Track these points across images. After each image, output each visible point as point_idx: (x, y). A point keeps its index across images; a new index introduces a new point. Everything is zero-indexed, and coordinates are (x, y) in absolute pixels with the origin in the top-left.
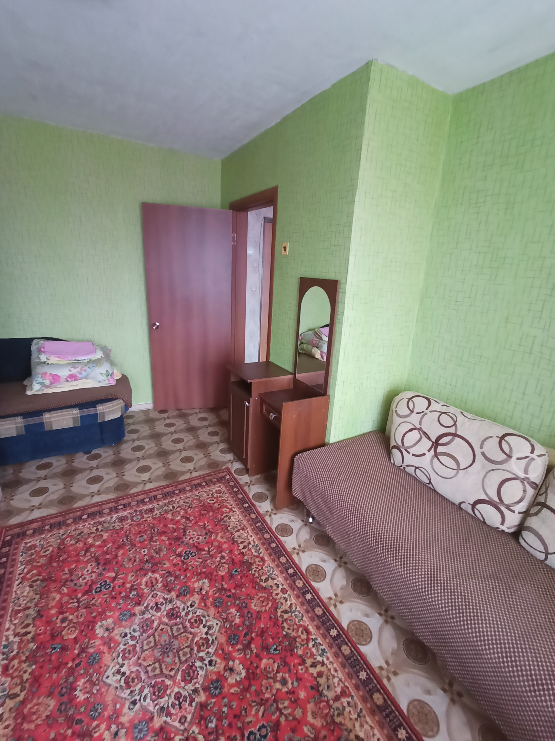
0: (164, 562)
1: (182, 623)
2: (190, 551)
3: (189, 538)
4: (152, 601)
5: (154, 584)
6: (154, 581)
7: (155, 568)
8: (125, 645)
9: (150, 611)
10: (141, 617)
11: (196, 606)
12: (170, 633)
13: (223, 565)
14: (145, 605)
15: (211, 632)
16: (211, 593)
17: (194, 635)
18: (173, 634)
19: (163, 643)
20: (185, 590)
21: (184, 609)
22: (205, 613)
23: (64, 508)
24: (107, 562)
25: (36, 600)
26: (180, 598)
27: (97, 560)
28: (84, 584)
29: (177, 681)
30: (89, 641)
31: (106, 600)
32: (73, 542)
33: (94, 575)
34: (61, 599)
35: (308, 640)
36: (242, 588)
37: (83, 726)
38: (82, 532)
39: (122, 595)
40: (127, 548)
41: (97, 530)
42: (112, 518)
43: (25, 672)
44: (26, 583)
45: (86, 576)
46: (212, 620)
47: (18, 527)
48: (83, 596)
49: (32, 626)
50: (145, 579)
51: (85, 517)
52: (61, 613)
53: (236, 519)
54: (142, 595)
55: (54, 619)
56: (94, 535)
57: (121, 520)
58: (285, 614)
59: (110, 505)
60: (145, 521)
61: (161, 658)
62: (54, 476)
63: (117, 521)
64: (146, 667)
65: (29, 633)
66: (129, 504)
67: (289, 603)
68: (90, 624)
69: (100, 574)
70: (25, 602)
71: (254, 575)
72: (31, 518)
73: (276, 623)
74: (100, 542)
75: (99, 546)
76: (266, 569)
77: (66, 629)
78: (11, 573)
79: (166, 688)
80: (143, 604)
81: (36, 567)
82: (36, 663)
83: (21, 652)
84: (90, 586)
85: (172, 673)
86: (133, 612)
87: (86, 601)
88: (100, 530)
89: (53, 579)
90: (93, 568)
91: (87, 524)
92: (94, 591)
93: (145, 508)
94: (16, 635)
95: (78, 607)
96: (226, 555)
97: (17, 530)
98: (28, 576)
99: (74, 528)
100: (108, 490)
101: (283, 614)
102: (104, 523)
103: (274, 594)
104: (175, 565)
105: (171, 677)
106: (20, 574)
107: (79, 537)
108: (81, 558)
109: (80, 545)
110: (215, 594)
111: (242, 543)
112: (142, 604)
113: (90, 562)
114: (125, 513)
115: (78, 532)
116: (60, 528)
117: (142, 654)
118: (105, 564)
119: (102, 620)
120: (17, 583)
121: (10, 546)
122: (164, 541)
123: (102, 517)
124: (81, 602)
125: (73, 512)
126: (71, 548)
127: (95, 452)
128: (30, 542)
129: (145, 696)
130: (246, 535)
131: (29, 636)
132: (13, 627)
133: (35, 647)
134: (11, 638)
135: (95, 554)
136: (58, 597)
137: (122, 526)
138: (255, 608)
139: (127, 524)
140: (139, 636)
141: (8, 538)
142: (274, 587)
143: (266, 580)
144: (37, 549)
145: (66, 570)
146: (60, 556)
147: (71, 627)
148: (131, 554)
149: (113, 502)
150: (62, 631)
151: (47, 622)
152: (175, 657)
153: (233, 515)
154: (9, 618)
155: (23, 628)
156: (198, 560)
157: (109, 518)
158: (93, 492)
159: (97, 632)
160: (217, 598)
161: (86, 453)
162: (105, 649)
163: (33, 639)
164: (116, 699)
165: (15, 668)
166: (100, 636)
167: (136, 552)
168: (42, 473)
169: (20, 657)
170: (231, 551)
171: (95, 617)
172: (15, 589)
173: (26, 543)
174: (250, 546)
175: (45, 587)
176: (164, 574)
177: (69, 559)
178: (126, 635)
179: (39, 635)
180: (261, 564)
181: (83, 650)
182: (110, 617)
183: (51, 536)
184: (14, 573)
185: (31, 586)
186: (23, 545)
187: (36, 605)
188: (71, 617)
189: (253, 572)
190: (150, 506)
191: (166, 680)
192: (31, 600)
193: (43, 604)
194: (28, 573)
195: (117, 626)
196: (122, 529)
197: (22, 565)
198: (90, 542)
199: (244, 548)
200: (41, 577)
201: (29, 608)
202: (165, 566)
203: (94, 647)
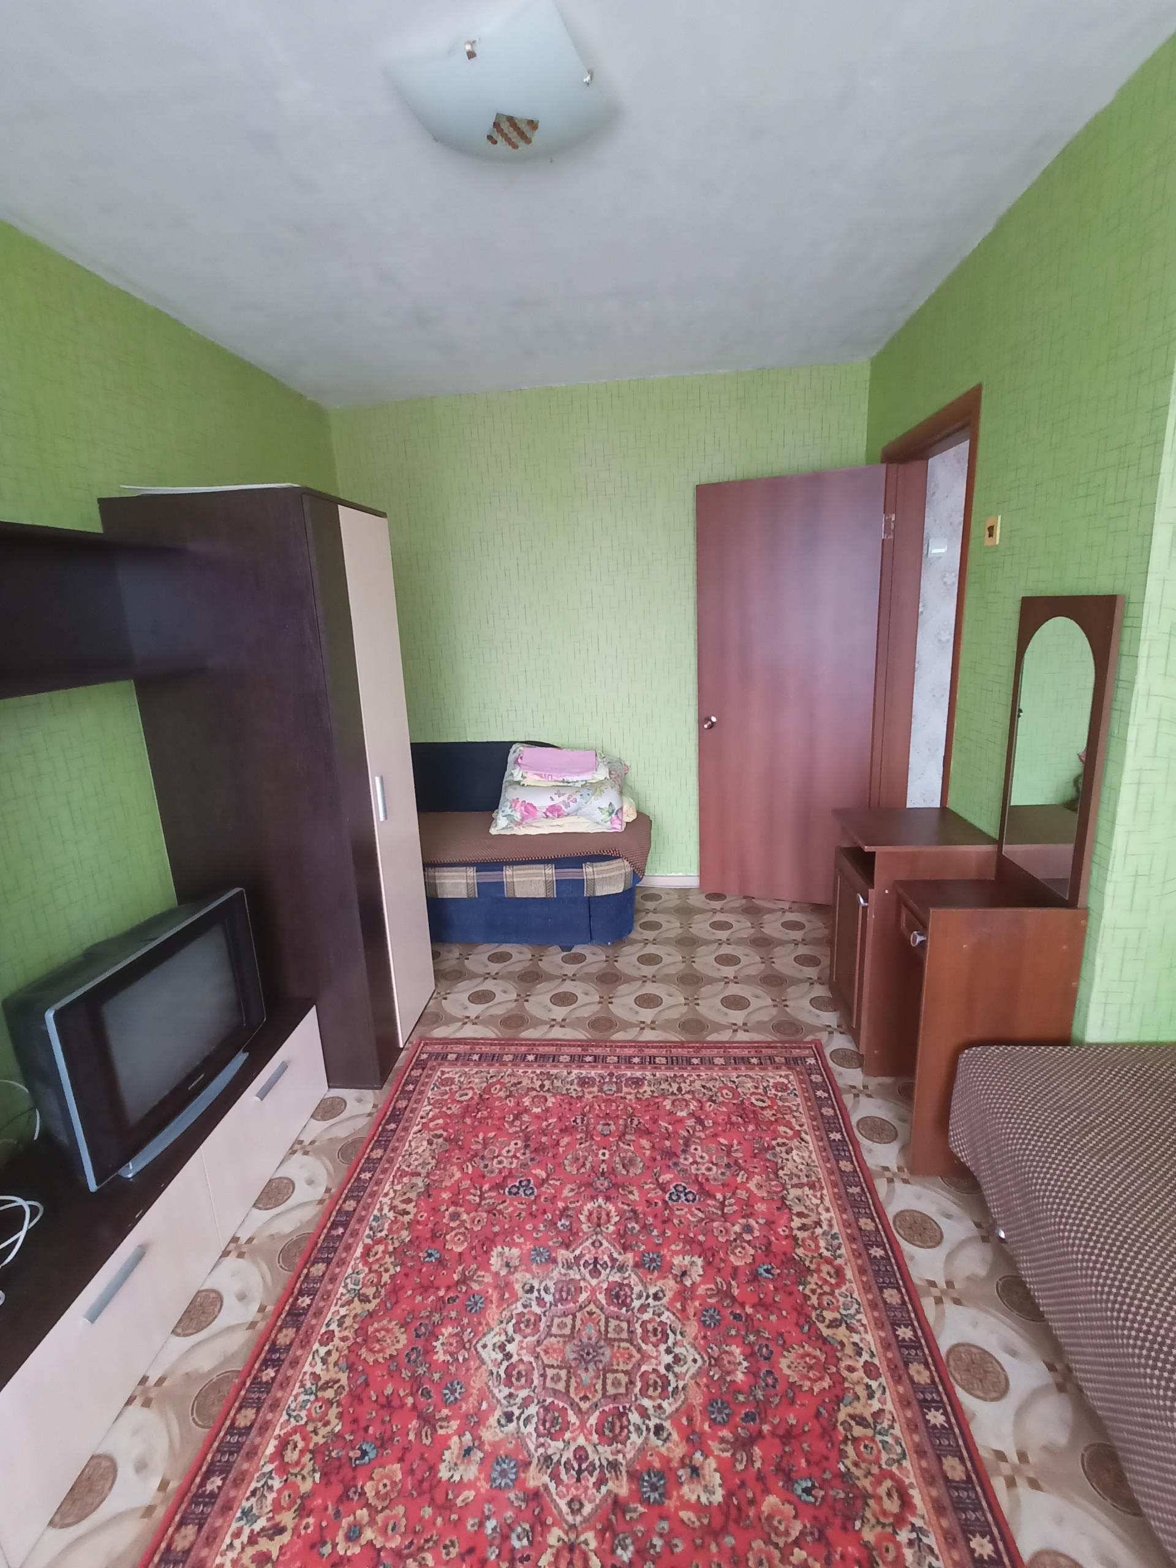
0: (631, 1188)
1: (629, 1322)
2: (685, 1188)
3: (691, 1160)
4: (590, 1252)
5: (602, 1221)
6: (604, 1216)
7: (613, 1193)
8: (525, 1306)
9: (582, 1268)
10: (563, 1271)
11: (665, 1301)
12: (603, 1329)
13: (745, 1245)
14: (577, 1252)
15: (677, 1369)
16: (701, 1291)
17: (645, 1357)
18: (607, 1331)
19: (585, 1340)
20: (652, 1260)
21: (640, 1296)
22: (678, 1326)
23: (508, 1033)
24: (540, 1149)
25: (430, 1167)
26: (640, 1271)
27: (527, 1138)
28: (497, 1171)
29: (588, 1425)
30: (476, 1270)
31: (520, 1214)
32: (502, 1094)
33: (515, 1161)
34: (460, 1181)
35: (899, 1521)
36: (772, 1313)
37: (429, 1405)
38: (520, 1083)
39: (546, 1217)
40: (578, 1137)
41: (542, 1086)
42: (569, 1073)
43: (387, 1271)
44: (426, 1135)
45: (504, 1159)
46: (688, 1347)
47: (440, 1044)
48: (490, 1190)
49: (413, 1204)
50: (589, 1206)
51: (531, 1058)
52: (455, 1203)
53: (803, 1158)
54: (577, 1233)
55: (443, 1208)
56: (534, 1093)
57: (584, 1082)
58: (858, 1424)
59: (573, 1050)
60: (621, 1097)
61: (573, 1364)
62: (508, 977)
63: (576, 1081)
64: (545, 1366)
65: (408, 1213)
66: (604, 1058)
67: (876, 1405)
68: (485, 1243)
69: (524, 1165)
70: (416, 1163)
71: (806, 1298)
72: (459, 1035)
73: (828, 1432)
74: (539, 1110)
75: (538, 1117)
76: (841, 1299)
77: (453, 1233)
78: (413, 1111)
79: (566, 1426)
80: (574, 1251)
81: (443, 1115)
82: (402, 1264)
83: (390, 1237)
84: (505, 1178)
85: (584, 1406)
86: (554, 1255)
87: (492, 1201)
88: (546, 1088)
89: (460, 1143)
90: (517, 1150)
91: (530, 1071)
92: (507, 1190)
93: (629, 1074)
94: (392, 1208)
95: (479, 1204)
96: (756, 1226)
97: (437, 1048)
98: (431, 1125)
99: (510, 1071)
100: (577, 1023)
101: (853, 1423)
102: (556, 1078)
103: (843, 1364)
104: (649, 1202)
105: (579, 1412)
106: (422, 1118)
107: (512, 1089)
108: (506, 1124)
109: (511, 1103)
110: (710, 1297)
111: (800, 1215)
112: (571, 1249)
113: (516, 1138)
114: (593, 1073)
115: (514, 1080)
116: (491, 1065)
117: (545, 1338)
118: (536, 1150)
119: (504, 1244)
120: (415, 1129)
121: (423, 1069)
122: (644, 1148)
123: (555, 1066)
124: (485, 1199)
125: (517, 1045)
126: (497, 1103)
127: (578, 949)
128: (448, 1073)
129: (529, 1416)
130: (816, 1201)
131: (407, 1218)
132: (392, 1194)
133: (408, 1239)
134: (386, 1209)
135: (527, 1128)
136: (458, 1175)
137: (580, 1094)
138: (787, 1372)
139: (590, 1093)
140: (551, 1304)
141: (424, 1056)
142: (849, 1350)
143: (834, 1324)
144: (453, 1087)
145: (481, 1136)
146: (479, 1110)
147: (460, 1233)
148: (580, 1149)
149: (579, 1046)
150: (447, 1234)
151: (434, 1209)
152: (598, 1378)
153: (798, 1148)
154: (391, 1179)
155: (403, 1202)
156: (696, 1212)
157: (565, 1073)
158: (554, 1020)
159: (493, 1261)
160: (711, 1306)
161: (564, 949)
162: (494, 1296)
163: (410, 1226)
164: (485, 1394)
165: (378, 1257)
166: (493, 1268)
167: (589, 1149)
168: (494, 967)
169: (386, 1245)
170: (770, 1224)
171: (496, 1234)
172: (410, 1138)
173: (443, 1073)
174: (819, 1231)
175: (446, 1151)
176: (625, 1211)
177: (490, 1121)
178: (531, 1290)
179: (418, 1222)
180: (833, 1281)
181: (464, 1280)
182: (518, 1245)
183: (477, 1073)
184: (416, 1112)
185: (430, 1143)
186: (439, 1073)
187: (428, 1175)
188: (465, 1217)
189: (807, 1292)
190: (638, 1074)
191: (570, 1412)
192: (424, 1164)
193: (437, 1177)
194: (432, 1120)
195: (523, 1267)
196: (580, 1098)
197: (430, 1104)
198: (525, 1104)
199: (803, 1228)
200: (445, 1134)
201: (419, 1174)
202: (631, 1197)
203: (480, 1283)
